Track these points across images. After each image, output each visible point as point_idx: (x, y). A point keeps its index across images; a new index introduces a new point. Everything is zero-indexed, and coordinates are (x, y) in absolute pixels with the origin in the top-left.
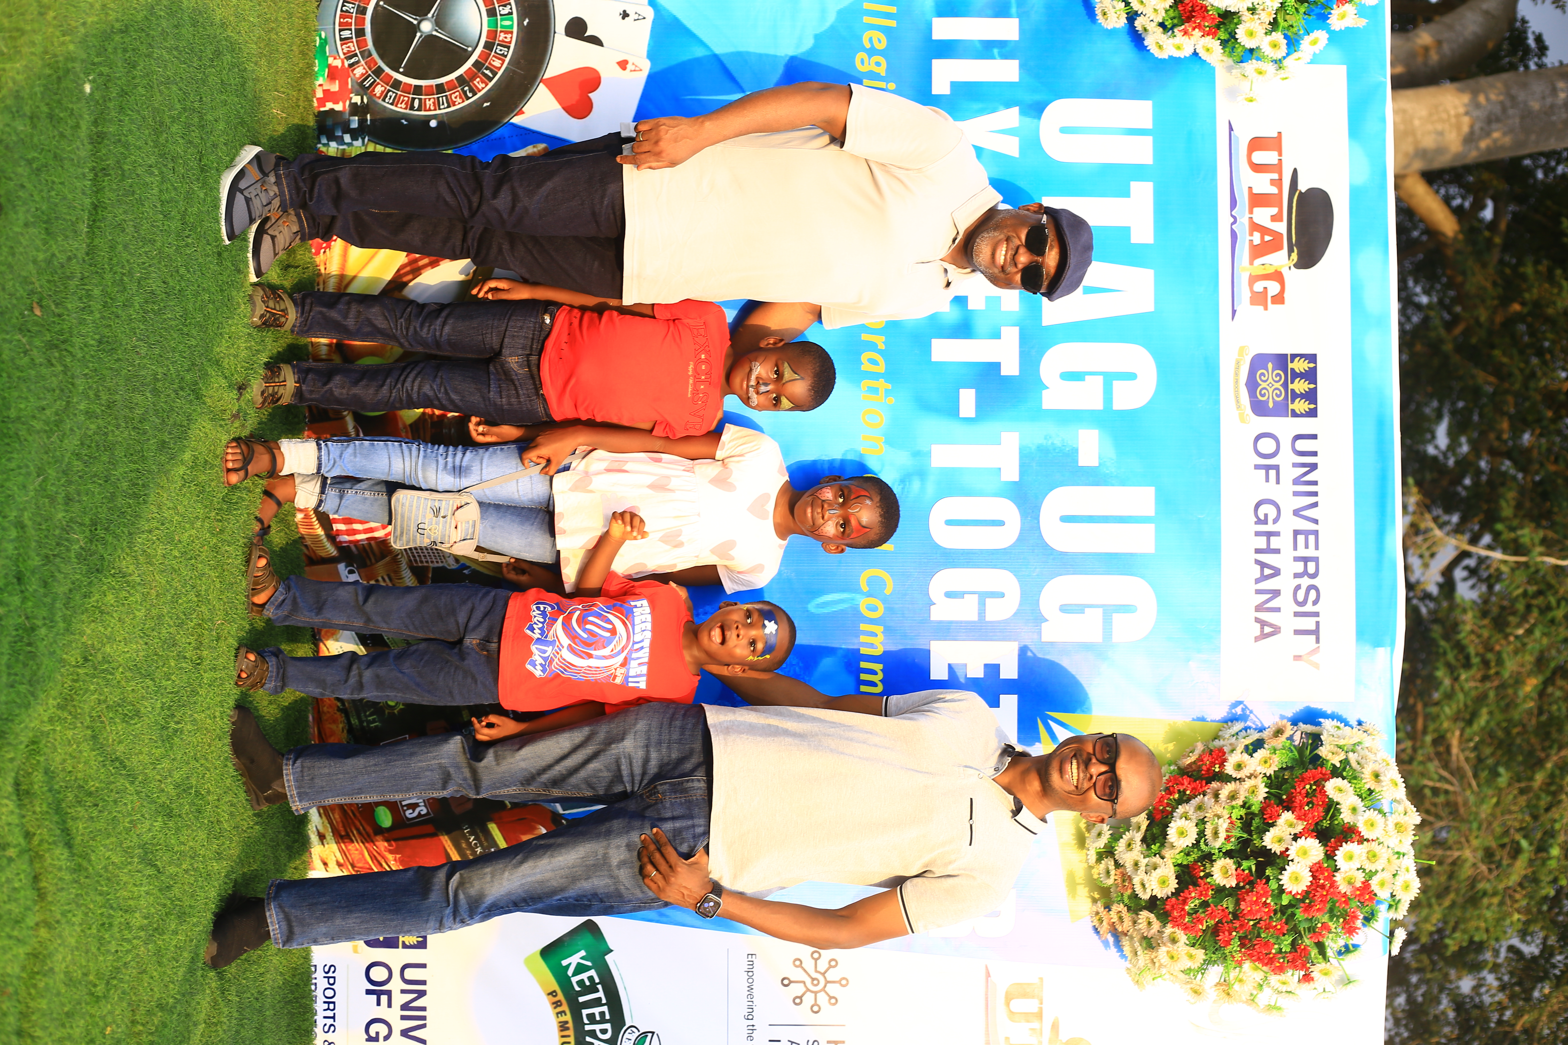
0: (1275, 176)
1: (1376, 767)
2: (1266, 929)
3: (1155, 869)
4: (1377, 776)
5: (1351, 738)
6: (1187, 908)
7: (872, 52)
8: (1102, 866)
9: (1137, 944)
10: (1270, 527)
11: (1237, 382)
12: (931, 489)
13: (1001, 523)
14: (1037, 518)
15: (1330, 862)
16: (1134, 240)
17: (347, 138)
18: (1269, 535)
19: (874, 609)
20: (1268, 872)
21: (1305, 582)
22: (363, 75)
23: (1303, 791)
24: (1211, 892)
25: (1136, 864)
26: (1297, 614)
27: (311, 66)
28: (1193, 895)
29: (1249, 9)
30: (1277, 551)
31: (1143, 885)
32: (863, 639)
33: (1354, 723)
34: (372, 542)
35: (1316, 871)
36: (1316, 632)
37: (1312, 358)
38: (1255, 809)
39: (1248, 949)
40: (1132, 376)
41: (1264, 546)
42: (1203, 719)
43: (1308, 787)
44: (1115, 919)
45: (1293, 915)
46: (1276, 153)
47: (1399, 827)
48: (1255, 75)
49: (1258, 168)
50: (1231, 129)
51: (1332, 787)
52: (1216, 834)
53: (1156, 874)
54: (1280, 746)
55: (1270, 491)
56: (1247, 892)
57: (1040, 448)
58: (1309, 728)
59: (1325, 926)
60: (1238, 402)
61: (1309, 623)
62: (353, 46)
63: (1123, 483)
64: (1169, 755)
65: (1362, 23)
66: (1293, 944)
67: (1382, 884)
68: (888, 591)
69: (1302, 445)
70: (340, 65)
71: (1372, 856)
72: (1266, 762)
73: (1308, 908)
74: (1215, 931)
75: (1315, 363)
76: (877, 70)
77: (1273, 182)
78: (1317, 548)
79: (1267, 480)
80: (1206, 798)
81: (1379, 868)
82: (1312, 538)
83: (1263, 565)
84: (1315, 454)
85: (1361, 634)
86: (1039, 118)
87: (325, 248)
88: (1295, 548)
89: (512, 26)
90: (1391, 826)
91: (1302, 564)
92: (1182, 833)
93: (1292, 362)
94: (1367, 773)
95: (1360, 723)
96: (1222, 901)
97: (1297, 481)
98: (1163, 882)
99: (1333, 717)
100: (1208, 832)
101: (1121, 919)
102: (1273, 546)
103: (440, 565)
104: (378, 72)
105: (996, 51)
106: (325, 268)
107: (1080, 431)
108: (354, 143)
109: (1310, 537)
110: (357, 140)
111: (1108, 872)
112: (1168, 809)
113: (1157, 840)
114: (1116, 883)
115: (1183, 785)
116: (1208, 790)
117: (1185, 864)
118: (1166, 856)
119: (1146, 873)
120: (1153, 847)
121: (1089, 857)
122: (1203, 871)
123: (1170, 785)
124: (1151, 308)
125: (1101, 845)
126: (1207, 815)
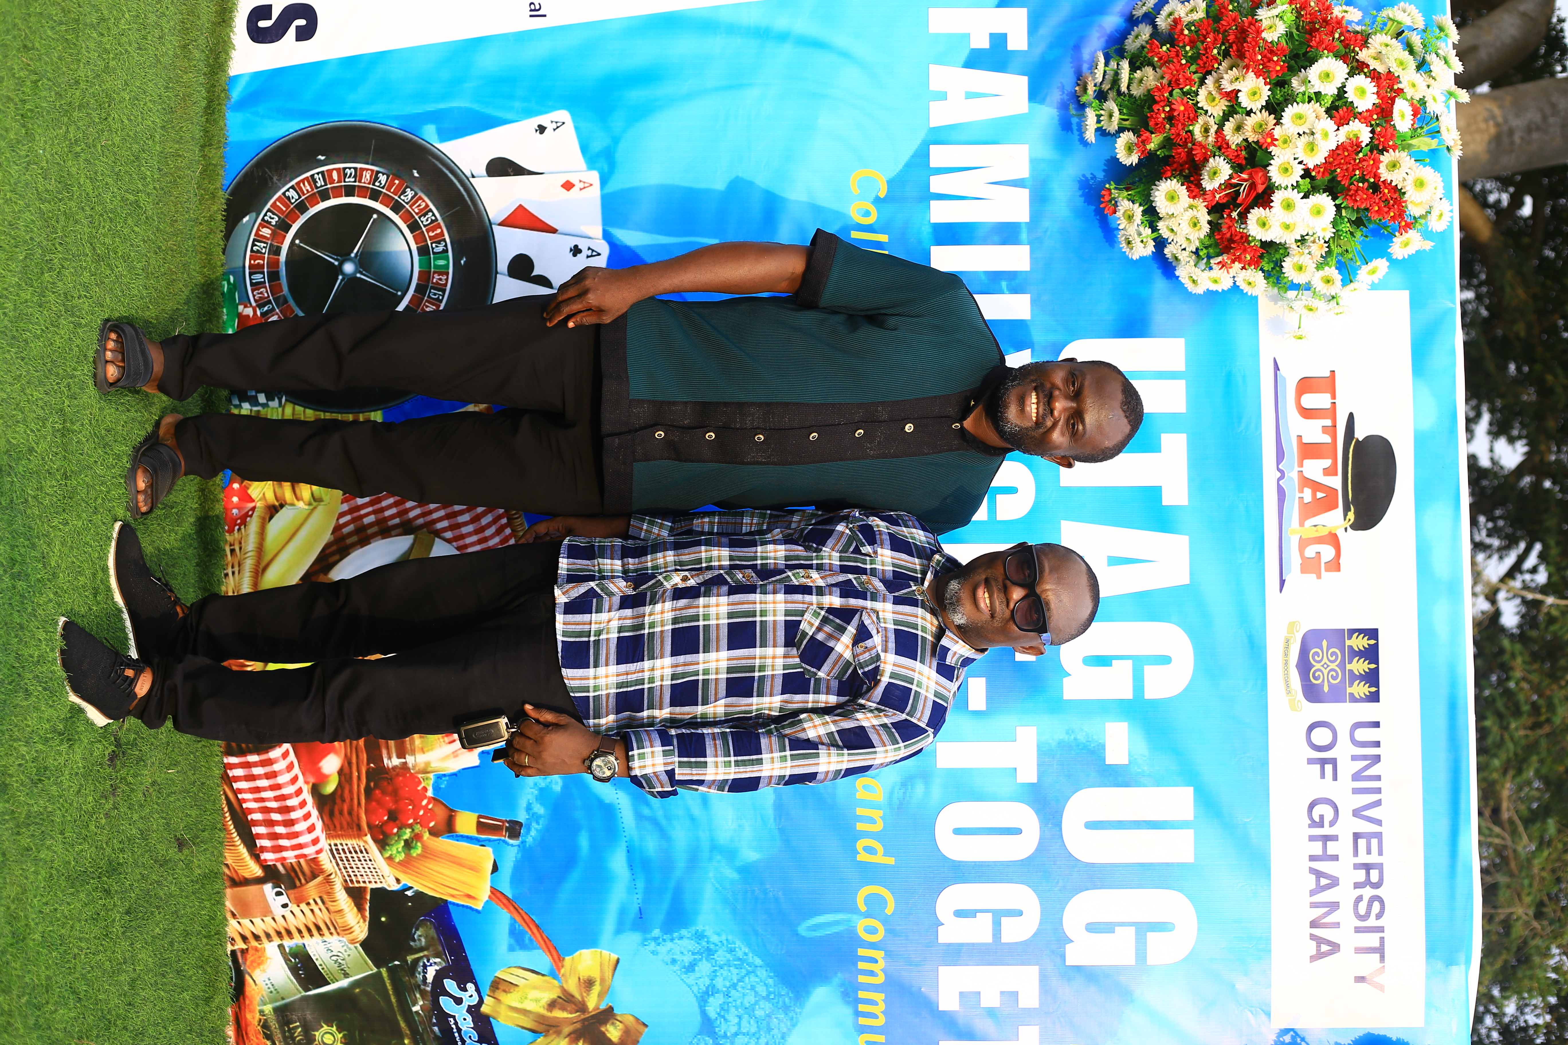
0: (1328, 422)
10: (1326, 831)
11: (1286, 663)
12: (936, 793)
13: (1018, 831)
14: (1059, 825)
16: (1166, 502)
17: (262, 398)
18: (1326, 839)
19: (872, 931)
21: (1368, 892)
26: (1358, 930)
27: (218, 315)
29: (1297, 241)
30: (1335, 858)
32: (862, 965)
34: (302, 861)
36: (1380, 950)
37: (1373, 634)
40: (1165, 660)
41: (1320, 852)
46: (1328, 396)
48: (1305, 311)
49: (1307, 413)
50: (1277, 368)
55: (1326, 788)
57: (1061, 744)
60: (1288, 686)
61: (1373, 940)
62: (265, 292)
63: (1157, 784)
65: (1428, 245)
68: (889, 910)
69: (1363, 734)
70: (251, 314)
75: (1376, 639)
77: (1325, 429)
78: (1380, 853)
79: (1323, 776)
82: (1374, 842)
83: (1319, 874)
84: (1377, 744)
85: (1431, 951)
87: (240, 525)
88: (1356, 853)
89: (447, 266)
91: (1363, 872)
93: (1350, 638)
97: (1356, 777)
102: (1330, 852)
103: (379, 885)
105: (1004, 284)
106: (240, 548)
107: (1107, 724)
108: (270, 403)
109: (1372, 840)
110: (273, 400)
124: (1186, 580)
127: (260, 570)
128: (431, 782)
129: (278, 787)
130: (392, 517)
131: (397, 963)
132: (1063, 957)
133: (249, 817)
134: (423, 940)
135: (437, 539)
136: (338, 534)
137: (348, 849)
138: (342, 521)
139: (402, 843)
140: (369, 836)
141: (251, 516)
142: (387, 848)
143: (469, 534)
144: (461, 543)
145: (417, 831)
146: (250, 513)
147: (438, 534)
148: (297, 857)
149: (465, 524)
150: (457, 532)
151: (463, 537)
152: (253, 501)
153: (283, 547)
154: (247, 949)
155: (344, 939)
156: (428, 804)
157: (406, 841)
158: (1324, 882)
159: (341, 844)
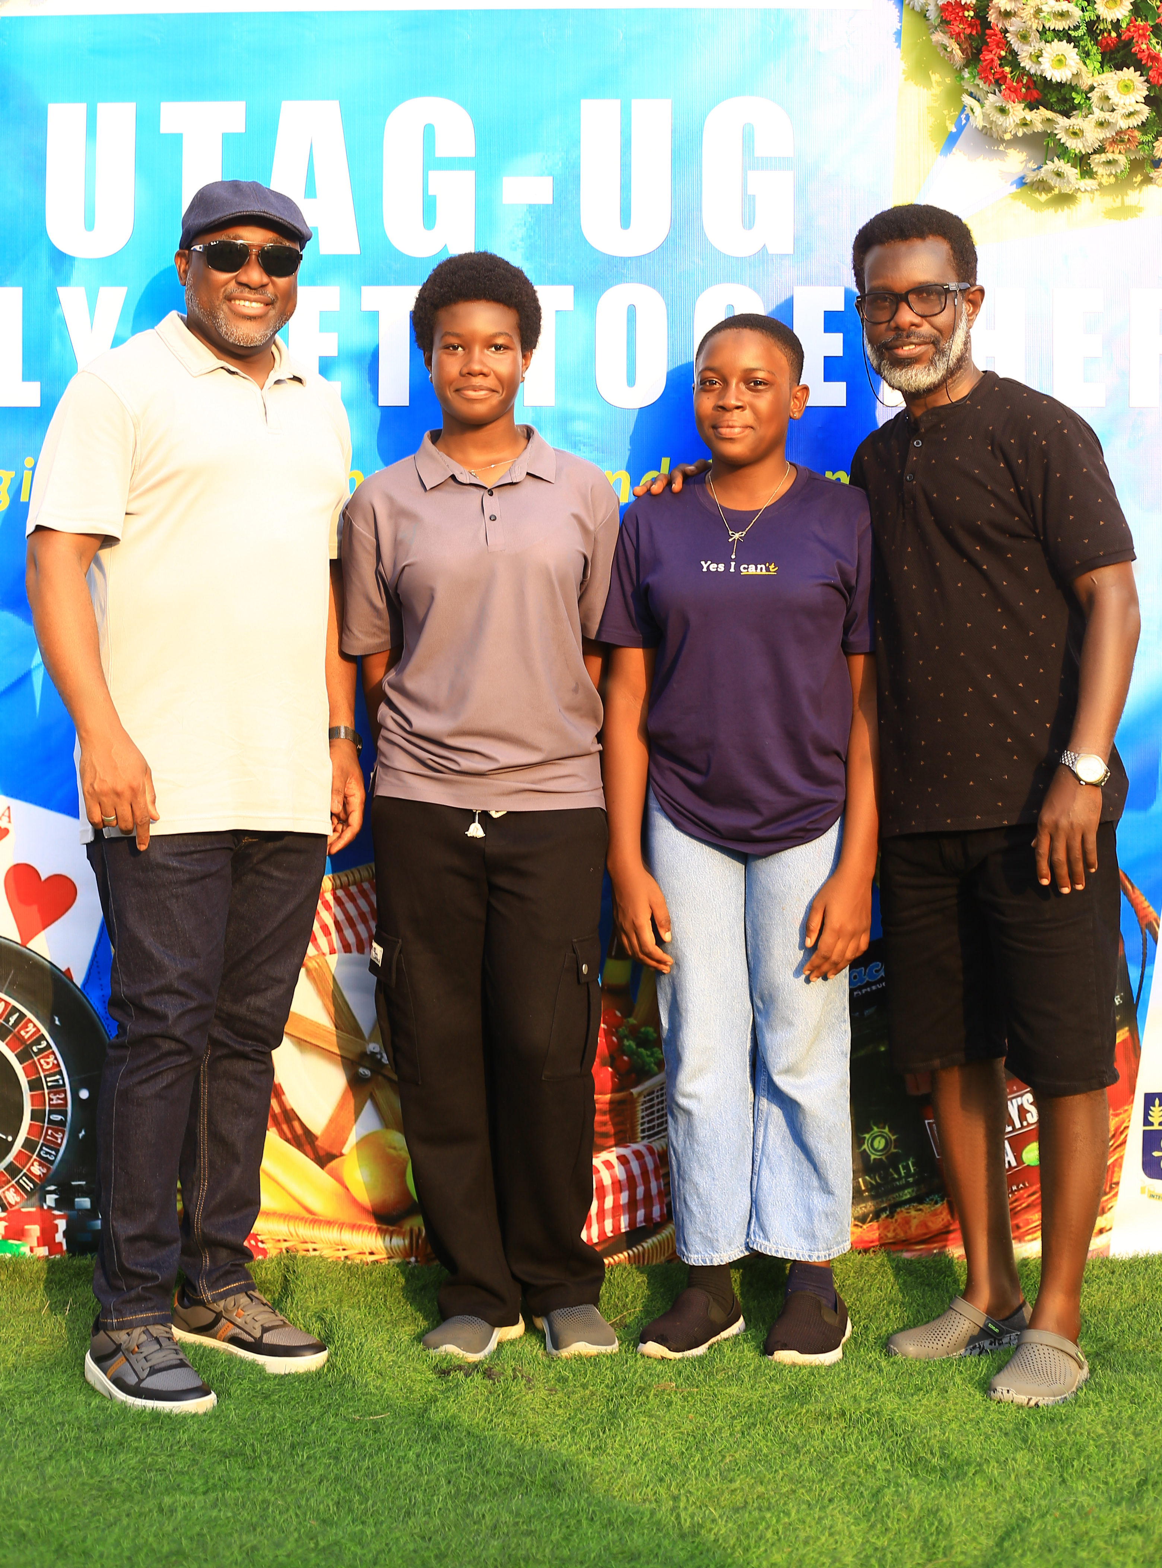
3: (1108, 98)
8: (1101, 170)
12: (586, 407)
13: (632, 309)
14: (625, 260)
16: (240, 128)
22: (17, 1192)
24: (1139, 22)
25: (1101, 124)
28: (1144, 47)
31: (1130, 114)
40: (429, 131)
42: (898, 34)
52: (1063, 15)
53: (1116, 98)
63: (576, 143)
64: (948, 80)
80: (1011, 29)
86: (72, 259)
87: (257, 1241)
92: (1060, 61)
96: (1151, 8)
98: (1127, 87)
100: (1060, 25)
104: (12, 1170)
106: (285, 1240)
107: (504, 202)
111: (1109, 162)
112: (1025, 81)
113: (1067, 96)
114: (1123, 152)
115: (992, 60)
116: (1000, 26)
117: (1099, 58)
118: (1089, 83)
119: (1113, 110)
120: (1076, 102)
121: (1089, 189)
122: (1110, 33)
123: (991, 78)
124: (336, 103)
125: (1072, 172)
126: (1034, 28)
127: (311, 1217)
132: (783, 256)
133: (610, 1235)
137: (648, 1115)
139: (641, 1050)
140: (632, 1090)
142: (647, 1068)
145: (626, 1032)
148: (657, 1179)
153: (284, 1188)
157: (639, 1045)
159: (642, 1124)
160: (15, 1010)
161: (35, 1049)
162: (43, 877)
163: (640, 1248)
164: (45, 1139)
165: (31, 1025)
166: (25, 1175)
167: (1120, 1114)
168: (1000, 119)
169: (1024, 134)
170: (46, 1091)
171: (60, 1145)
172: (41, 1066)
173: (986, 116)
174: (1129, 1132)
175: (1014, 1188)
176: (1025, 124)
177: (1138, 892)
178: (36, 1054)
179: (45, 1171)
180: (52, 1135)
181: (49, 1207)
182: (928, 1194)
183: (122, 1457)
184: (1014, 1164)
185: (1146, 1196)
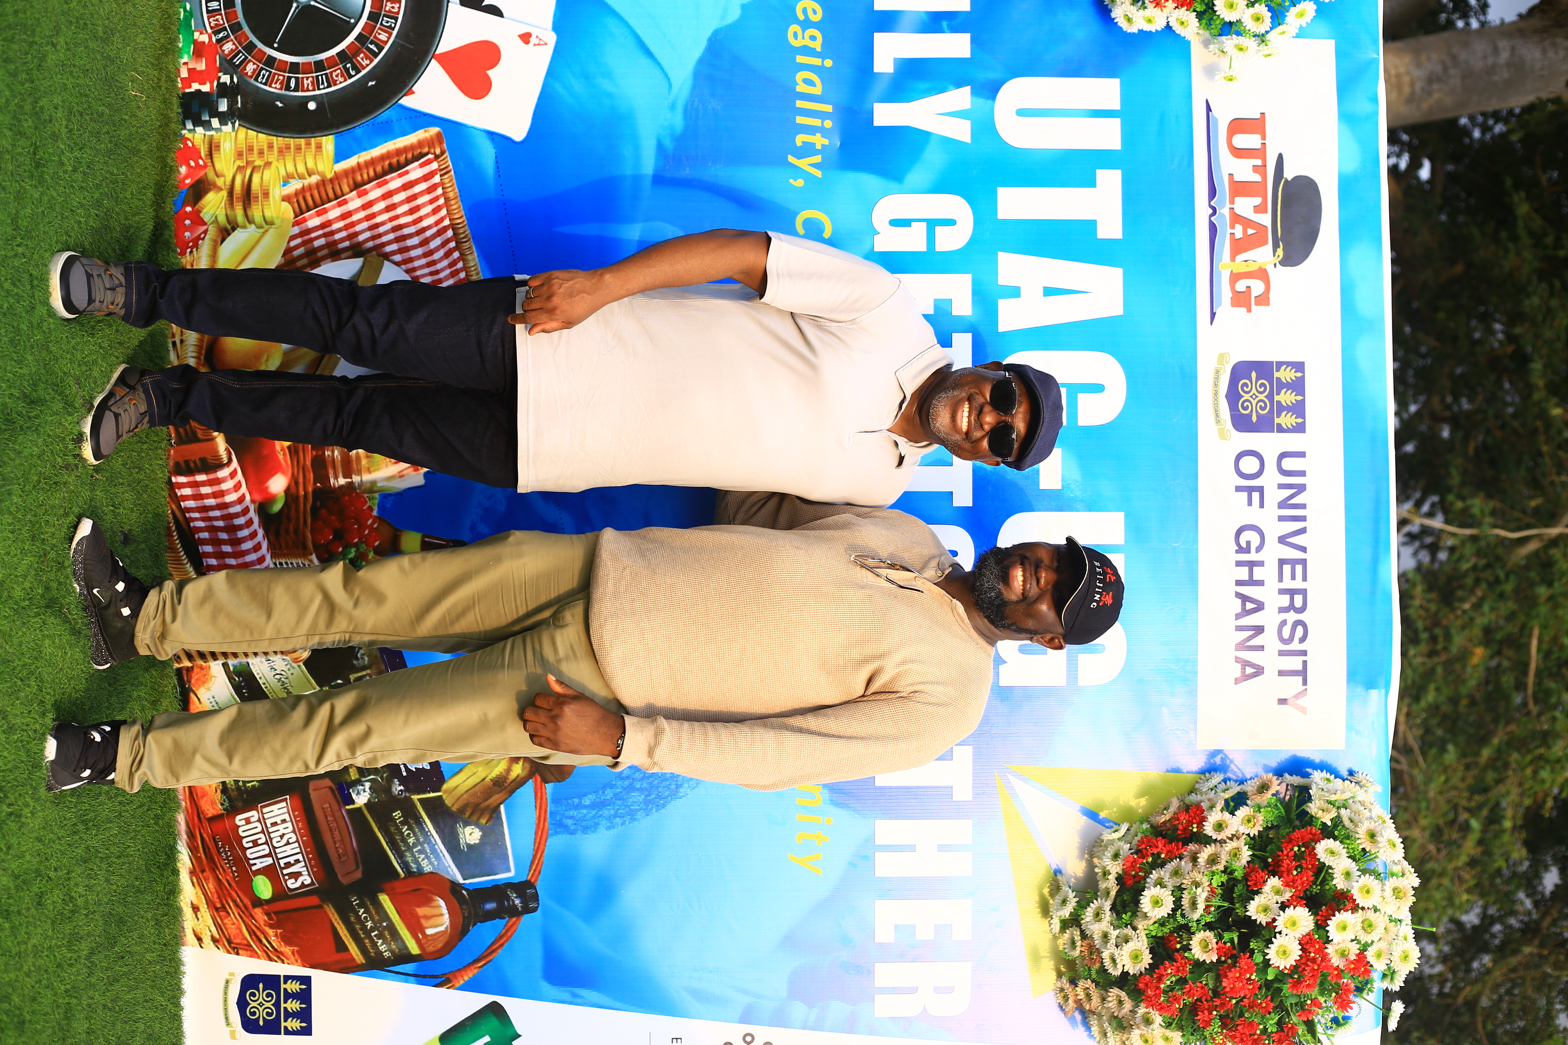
0: (1258, 162)
1: (1372, 826)
2: (1251, 1007)
3: (1127, 942)
4: (1372, 836)
5: (1343, 792)
6: (1162, 986)
7: (806, 24)
8: (1067, 936)
9: (1106, 1025)
10: (1252, 556)
11: (1216, 393)
15: (1321, 931)
16: (1101, 235)
17: (215, 122)
18: (1251, 565)
20: (1252, 945)
21: (1292, 617)
22: (233, 51)
23: (1291, 854)
24: (1189, 967)
25: (1105, 936)
26: (1282, 653)
27: (173, 41)
28: (1169, 971)
30: (1261, 583)
31: (1114, 961)
33: (1345, 774)
35: (1305, 943)
36: (1303, 673)
37: (1299, 366)
38: (1239, 874)
39: (1230, 1030)
40: (1098, 388)
41: (1246, 577)
42: (1177, 771)
43: (1296, 849)
44: (1082, 996)
45: (1280, 990)
46: (1258, 137)
47: (1397, 892)
49: (1238, 153)
50: (1209, 109)
51: (1323, 849)
52: (1194, 904)
53: (1128, 948)
54: (1265, 803)
55: (1253, 515)
56: (1230, 967)
58: (1296, 780)
59: (1316, 1003)
60: (1217, 416)
61: (1295, 663)
62: (221, 19)
63: (1089, 508)
66: (1279, 1023)
67: (1379, 955)
69: (1288, 464)
70: (206, 40)
71: (1368, 926)
72: (1249, 821)
73: (1297, 984)
74: (1193, 1009)
75: (1303, 371)
76: (812, 44)
77: (1255, 168)
78: (1305, 579)
79: (1250, 503)
80: (1183, 863)
81: (1376, 939)
82: (1299, 568)
83: (1244, 599)
84: (1302, 474)
85: (1352, 674)
86: (994, 96)
87: (192, 248)
88: (1281, 579)
90: (1389, 892)
91: (1288, 597)
92: (1157, 902)
93: (1278, 370)
94: (1362, 831)
95: (1351, 773)
96: (1201, 977)
97: (1283, 505)
98: (1136, 957)
99: (1323, 767)
100: (1185, 902)
101: (1088, 997)
102: (1256, 577)
104: (250, 48)
105: (944, 24)
108: (223, 127)
109: (1297, 566)
110: (227, 124)
111: (1073, 943)
112: (1140, 874)
113: (1127, 909)
114: (1083, 954)
115: (1157, 847)
116: (1185, 853)
117: (1160, 935)
118: (1139, 927)
119: (1117, 946)
120: (1124, 916)
121: (1052, 926)
122: (1179, 943)
123: (1143, 846)
124: (1120, 311)
125: (1066, 912)
126: (1184, 881)
128: (376, 502)
129: (226, 506)
130: (342, 240)
131: (339, 681)
133: (196, 536)
134: (366, 659)
135: (386, 262)
136: (288, 256)
138: (293, 243)
140: (313, 553)
141: (203, 239)
143: (418, 258)
144: (410, 266)
145: (362, 550)
146: (202, 236)
147: (387, 256)
149: (414, 247)
150: (406, 255)
151: (411, 260)
152: (205, 224)
154: (192, 667)
155: (287, 658)
156: (373, 523)
158: (1249, 606)
160: (381, 49)
161: (349, 65)
162: (489, 72)
163: (185, 561)
164: (275, 74)
165: (368, 62)
166: (246, 58)
167: (294, 956)
168: (1109, 854)
169: (1097, 874)
170: (314, 75)
171: (270, 86)
172: (335, 71)
173: (1112, 842)
174: (280, 964)
175: (234, 869)
176: (1106, 873)
177: (476, 971)
178: (345, 67)
179: (249, 74)
180: (278, 80)
181: (220, 78)
182: (229, 798)
183: (8, 133)
184: (254, 868)
185: (228, 977)
